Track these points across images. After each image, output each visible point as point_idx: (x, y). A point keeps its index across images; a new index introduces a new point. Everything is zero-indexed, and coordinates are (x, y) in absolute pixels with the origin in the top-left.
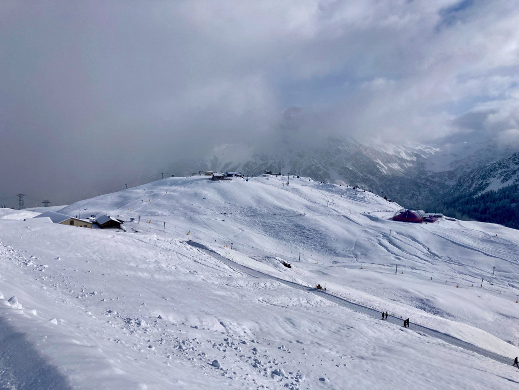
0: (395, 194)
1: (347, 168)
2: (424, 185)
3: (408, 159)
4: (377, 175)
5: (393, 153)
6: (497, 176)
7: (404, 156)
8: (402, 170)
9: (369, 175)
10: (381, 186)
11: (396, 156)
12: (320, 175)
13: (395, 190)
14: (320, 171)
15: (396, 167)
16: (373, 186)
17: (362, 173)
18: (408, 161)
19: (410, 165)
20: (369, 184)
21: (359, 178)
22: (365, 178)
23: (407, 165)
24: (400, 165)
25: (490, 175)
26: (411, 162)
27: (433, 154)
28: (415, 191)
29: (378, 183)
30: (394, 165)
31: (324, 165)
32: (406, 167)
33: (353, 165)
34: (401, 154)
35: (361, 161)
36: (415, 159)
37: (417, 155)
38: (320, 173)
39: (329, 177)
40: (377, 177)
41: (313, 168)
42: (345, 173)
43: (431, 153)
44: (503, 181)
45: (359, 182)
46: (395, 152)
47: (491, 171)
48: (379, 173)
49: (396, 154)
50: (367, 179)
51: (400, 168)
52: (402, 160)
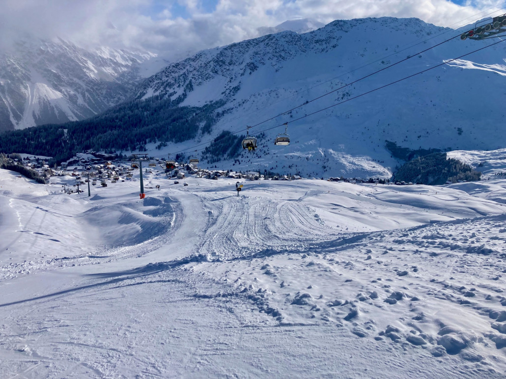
0: (102, 98)
1: (50, 71)
2: (131, 90)
3: (123, 63)
4: (84, 79)
5: (109, 57)
6: (153, 86)
7: (119, 60)
8: (116, 74)
9: (75, 79)
10: (88, 91)
11: (111, 59)
12: (18, 77)
13: (102, 94)
14: (17, 72)
15: (109, 71)
16: (79, 90)
17: (67, 76)
18: (123, 66)
19: (125, 69)
20: (75, 88)
21: (64, 82)
22: (71, 81)
23: (121, 69)
24: (114, 69)
25: (149, 85)
26: (126, 66)
27: (148, 59)
28: (121, 95)
29: (84, 87)
30: (107, 68)
31: (23, 66)
32: (120, 71)
33: (58, 67)
34: (117, 58)
35: (66, 64)
36: (130, 63)
37: (133, 60)
38: (18, 75)
39: (29, 80)
40: (84, 81)
41: (9, 69)
42: (49, 76)
43: (146, 59)
44: (154, 92)
45: (64, 86)
46: (111, 55)
47: (150, 82)
48: (86, 77)
49: (112, 58)
50: (73, 83)
51: (114, 72)
52: (117, 64)
